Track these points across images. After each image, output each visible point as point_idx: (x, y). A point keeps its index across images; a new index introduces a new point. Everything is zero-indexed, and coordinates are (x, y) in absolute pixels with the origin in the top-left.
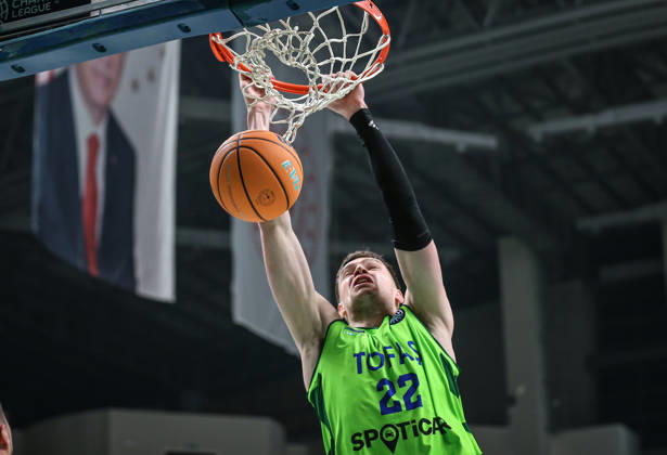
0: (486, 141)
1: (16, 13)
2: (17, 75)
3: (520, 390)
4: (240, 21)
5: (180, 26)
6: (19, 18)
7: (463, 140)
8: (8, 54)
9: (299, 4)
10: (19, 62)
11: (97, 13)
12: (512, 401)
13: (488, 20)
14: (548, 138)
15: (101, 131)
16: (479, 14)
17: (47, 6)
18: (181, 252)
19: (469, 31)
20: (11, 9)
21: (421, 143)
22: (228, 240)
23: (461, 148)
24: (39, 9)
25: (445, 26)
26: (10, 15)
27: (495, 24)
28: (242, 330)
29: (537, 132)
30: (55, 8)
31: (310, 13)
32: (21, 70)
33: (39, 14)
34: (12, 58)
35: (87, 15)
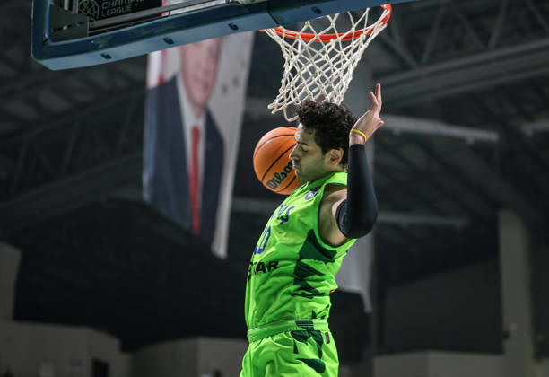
0: (490, 136)
1: (105, 13)
2: (105, 61)
3: (513, 327)
4: (276, 22)
5: (230, 25)
6: (107, 17)
7: (471, 135)
8: (98, 45)
9: (321, 9)
10: (106, 51)
11: (167, 14)
12: (506, 335)
13: (492, 43)
14: (536, 134)
15: (201, 124)
16: (485, 38)
17: (128, 8)
19: (477, 51)
20: (101, 9)
21: (440, 137)
23: (470, 141)
24: (122, 10)
25: (459, 47)
26: (100, 14)
27: (498, 46)
29: (529, 129)
30: (134, 10)
31: (328, 17)
32: (108, 57)
33: (122, 14)
34: (102, 49)
35: (159, 15)
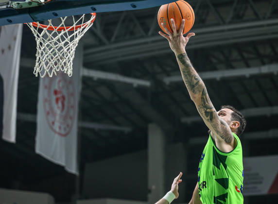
0: (146, 83)
3: (154, 187)
4: (33, 19)
5: (8, 20)
7: (136, 82)
9: (58, 14)
12: (150, 191)
13: (150, 33)
14: (172, 83)
18: (19, 122)
19: (142, 37)
21: (118, 82)
22: (35, 118)
23: (135, 85)
28: (39, 156)
29: (168, 80)
31: (61, 18)
